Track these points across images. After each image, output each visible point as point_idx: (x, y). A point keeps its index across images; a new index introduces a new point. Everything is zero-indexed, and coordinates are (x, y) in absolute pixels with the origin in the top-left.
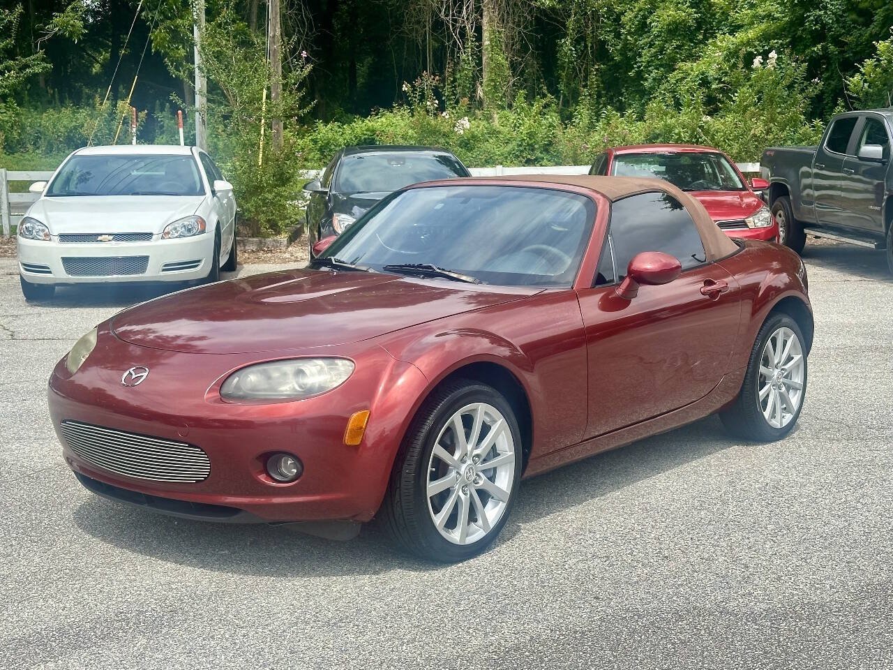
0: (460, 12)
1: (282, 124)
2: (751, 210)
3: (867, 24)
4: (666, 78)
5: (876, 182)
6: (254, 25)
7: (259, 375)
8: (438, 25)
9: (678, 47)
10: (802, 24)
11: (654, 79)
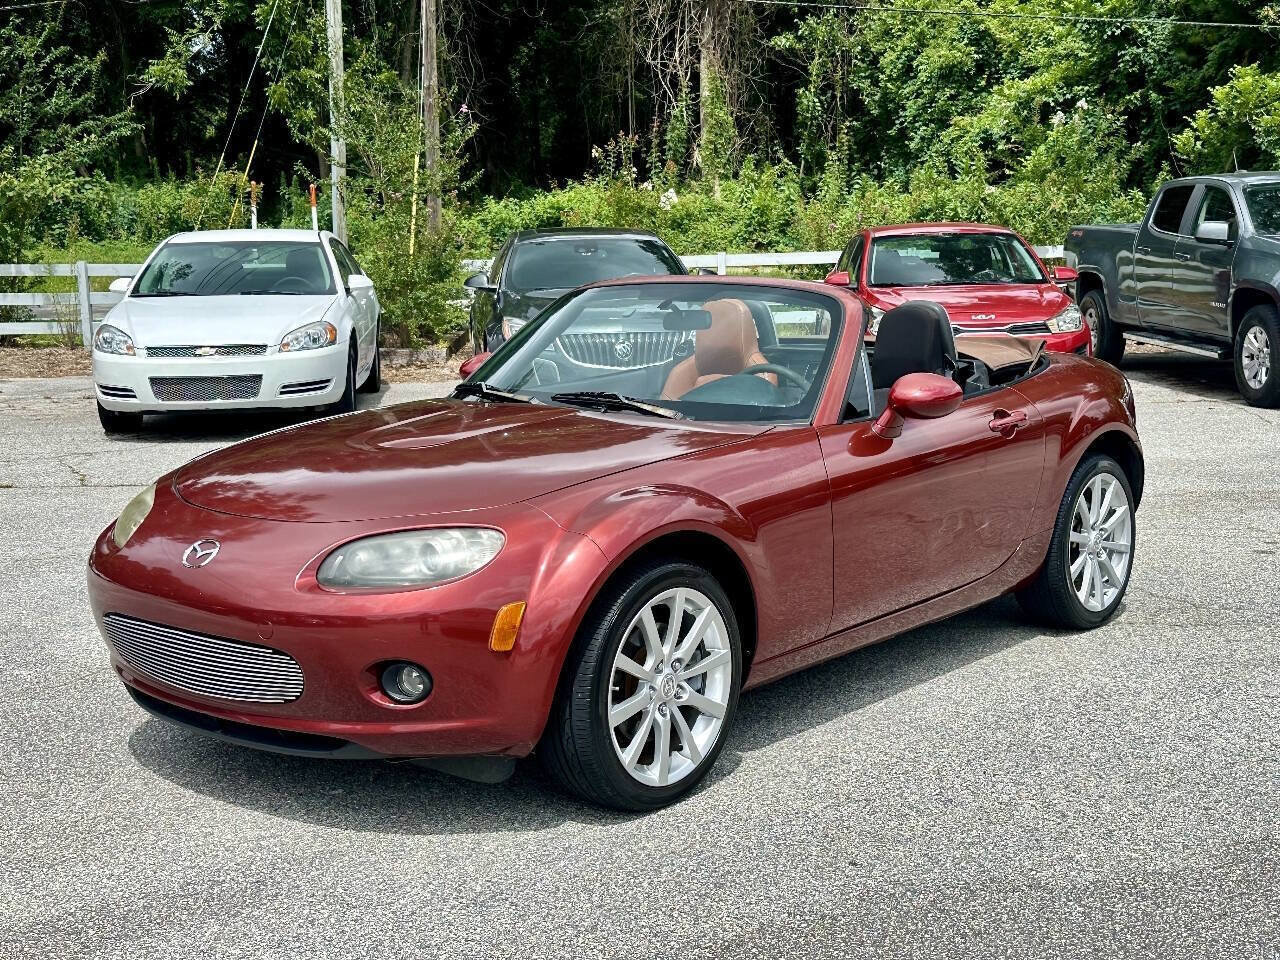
0: (672, 55)
1: (440, 201)
2: (1055, 309)
3: (1198, 65)
4: (938, 136)
5: (1217, 270)
6: (406, 75)
7: (371, 551)
8: (643, 71)
9: (952, 97)
10: (1115, 64)
11: (923, 139)
